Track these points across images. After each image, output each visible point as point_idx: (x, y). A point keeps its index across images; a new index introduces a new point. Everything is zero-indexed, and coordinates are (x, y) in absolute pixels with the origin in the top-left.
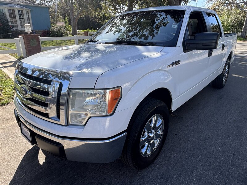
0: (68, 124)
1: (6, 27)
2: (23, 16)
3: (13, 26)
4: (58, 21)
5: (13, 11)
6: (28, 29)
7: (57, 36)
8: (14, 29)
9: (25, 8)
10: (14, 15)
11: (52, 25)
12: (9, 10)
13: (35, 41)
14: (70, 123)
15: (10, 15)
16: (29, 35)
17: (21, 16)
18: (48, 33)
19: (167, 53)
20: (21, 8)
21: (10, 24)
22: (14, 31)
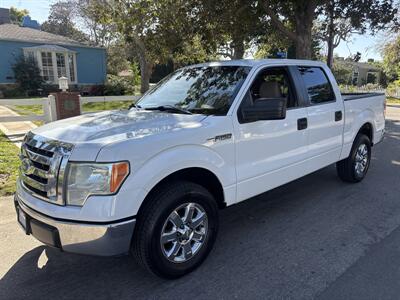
0: (66, 205)
1: (35, 80)
2: (63, 62)
3: (46, 78)
4: (124, 69)
5: (50, 54)
6: (64, 84)
7: (115, 94)
8: (48, 82)
9: (67, 50)
10: (50, 61)
11: (109, 76)
12: (43, 54)
13: (73, 104)
14: (69, 203)
15: (44, 61)
16: (65, 94)
17: (61, 63)
18: (101, 90)
19: (208, 123)
20: (61, 50)
21: (42, 74)
22: (48, 85)
